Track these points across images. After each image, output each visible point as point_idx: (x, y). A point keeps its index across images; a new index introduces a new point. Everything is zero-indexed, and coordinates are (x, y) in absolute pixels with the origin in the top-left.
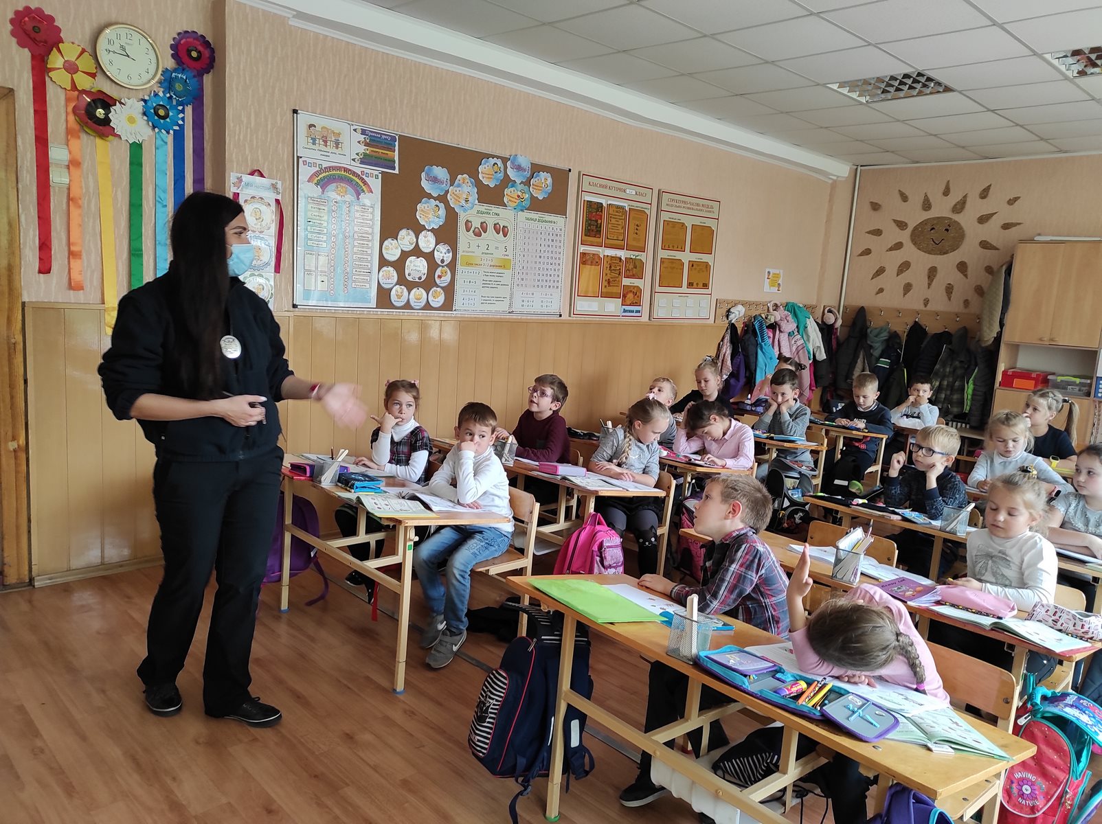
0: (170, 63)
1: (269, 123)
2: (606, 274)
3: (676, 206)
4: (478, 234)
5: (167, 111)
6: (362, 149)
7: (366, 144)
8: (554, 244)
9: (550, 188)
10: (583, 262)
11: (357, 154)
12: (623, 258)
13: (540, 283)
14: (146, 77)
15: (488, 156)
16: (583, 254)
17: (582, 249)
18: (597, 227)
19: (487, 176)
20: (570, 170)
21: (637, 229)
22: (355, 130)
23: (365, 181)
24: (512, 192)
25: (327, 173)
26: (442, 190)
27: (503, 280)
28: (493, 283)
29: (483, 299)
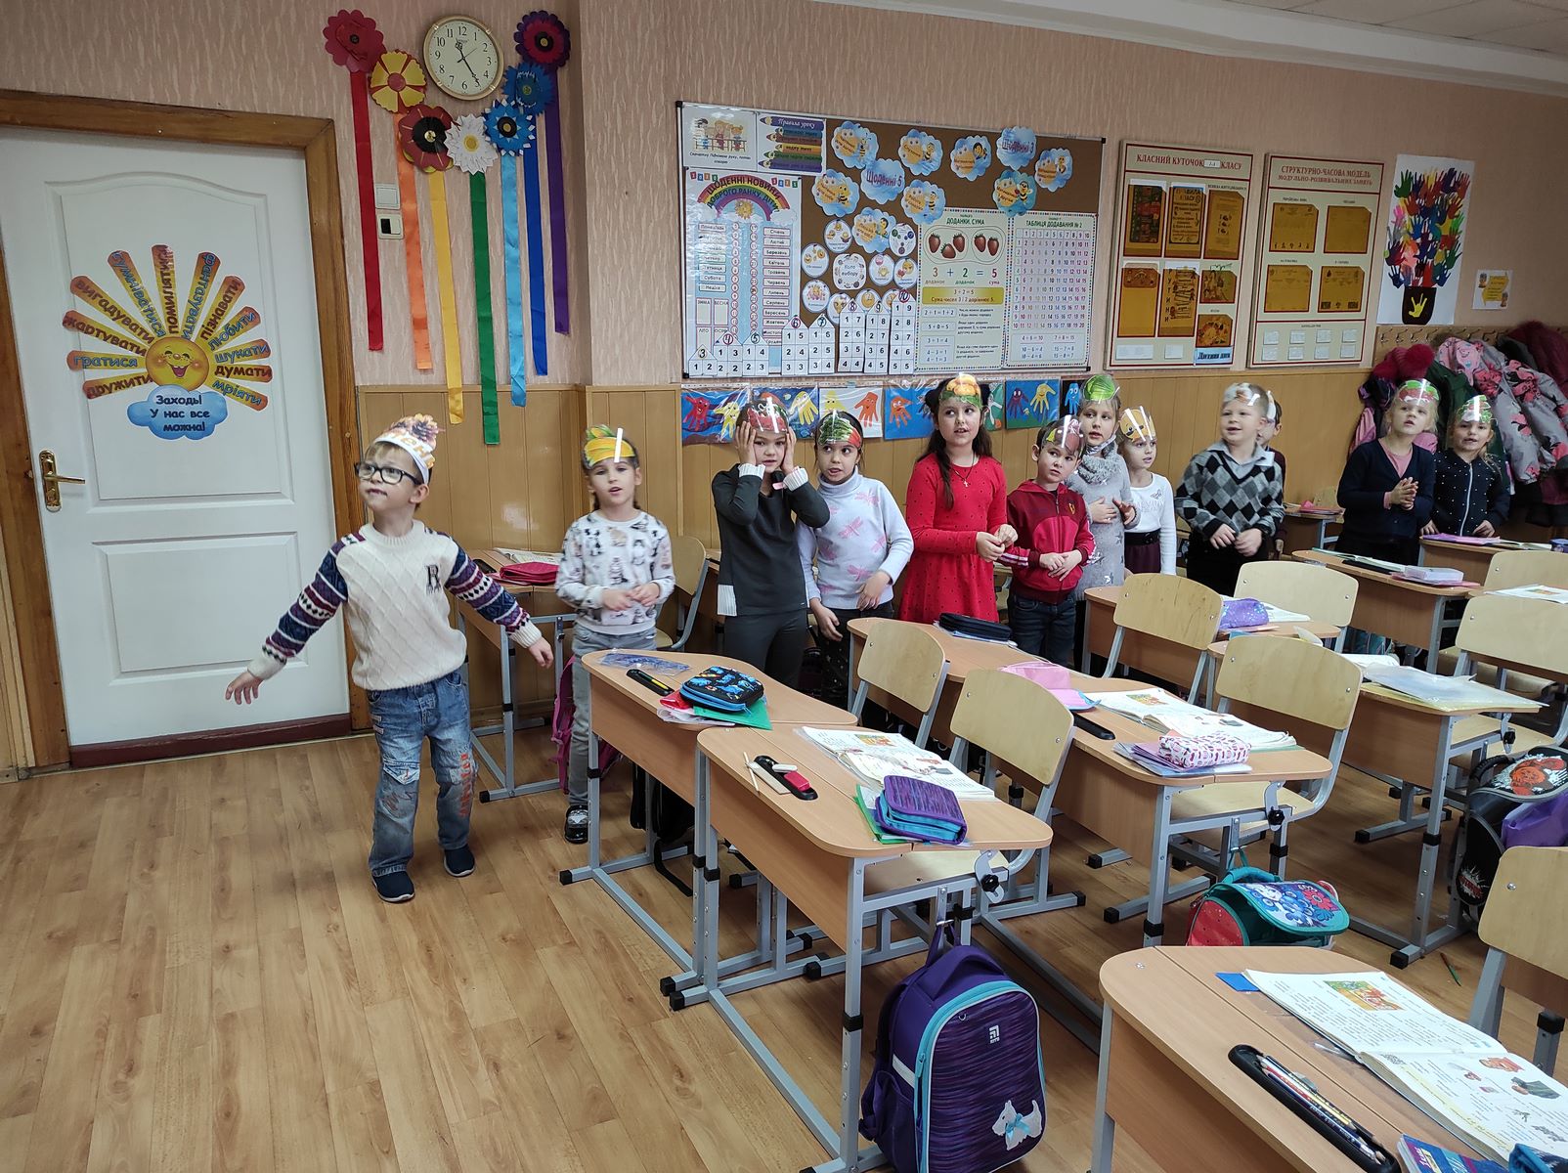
0: (514, 59)
1: (642, 124)
2: (1168, 300)
3: (1297, 178)
4: (949, 254)
5: (513, 125)
6: (773, 146)
7: (779, 139)
8: (1077, 257)
9: (1068, 173)
10: (1126, 284)
11: (766, 155)
12: (1198, 272)
13: (1052, 321)
14: (484, 82)
15: (965, 134)
16: (1128, 271)
17: (1126, 262)
18: (1151, 224)
19: (963, 165)
20: (1104, 141)
21: (1224, 224)
22: (763, 120)
23: (779, 192)
24: (1008, 184)
25: (724, 187)
26: (893, 193)
27: (990, 321)
28: (976, 326)
29: (960, 350)
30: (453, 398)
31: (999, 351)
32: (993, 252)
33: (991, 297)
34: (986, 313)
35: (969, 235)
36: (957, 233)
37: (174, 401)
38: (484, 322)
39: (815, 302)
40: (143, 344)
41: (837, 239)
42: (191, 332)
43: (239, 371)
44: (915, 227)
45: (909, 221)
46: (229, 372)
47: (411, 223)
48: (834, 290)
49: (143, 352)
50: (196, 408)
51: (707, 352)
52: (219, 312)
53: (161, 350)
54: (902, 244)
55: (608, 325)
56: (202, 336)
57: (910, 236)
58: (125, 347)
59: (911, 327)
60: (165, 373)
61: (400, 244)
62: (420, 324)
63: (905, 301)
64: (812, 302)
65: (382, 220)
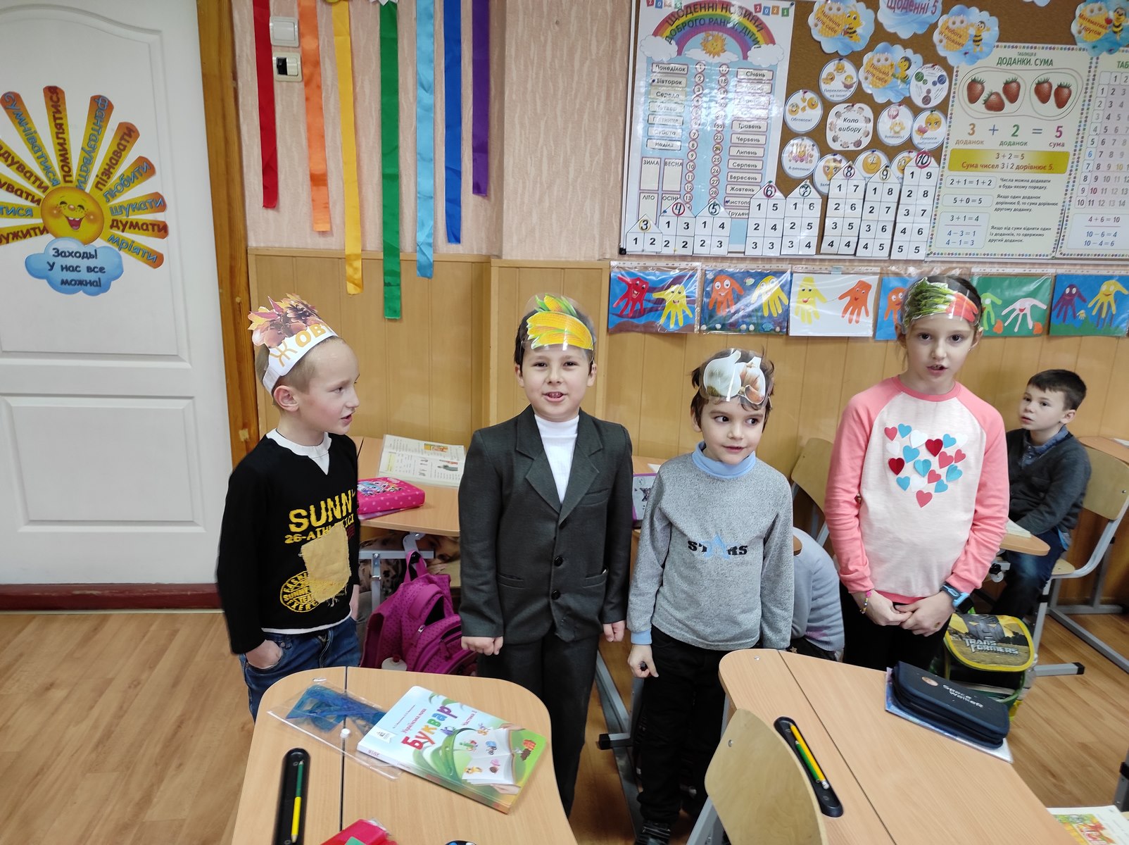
4: (995, 106)
23: (762, 23)
24: (1096, 11)
25: (690, 16)
26: (922, 23)
27: (1045, 196)
28: (1022, 201)
29: (995, 231)
30: (351, 265)
31: (1051, 236)
32: (1061, 103)
33: (1051, 163)
34: (1040, 185)
35: (1028, 79)
36: (1009, 77)
37: (70, 254)
38: (391, 180)
39: (799, 165)
40: (39, 193)
41: (837, 84)
42: (85, 182)
43: (134, 226)
44: (949, 69)
45: (942, 62)
46: (124, 226)
47: (311, 63)
48: (825, 150)
49: (38, 201)
50: (91, 263)
51: (651, 223)
52: (114, 162)
53: (55, 200)
54: (929, 91)
55: (524, 188)
56: (97, 186)
57: (941, 80)
58: (21, 196)
59: (929, 200)
60: (61, 225)
61: (299, 87)
62: (318, 180)
63: (924, 166)
64: (793, 164)
65: (279, 60)
